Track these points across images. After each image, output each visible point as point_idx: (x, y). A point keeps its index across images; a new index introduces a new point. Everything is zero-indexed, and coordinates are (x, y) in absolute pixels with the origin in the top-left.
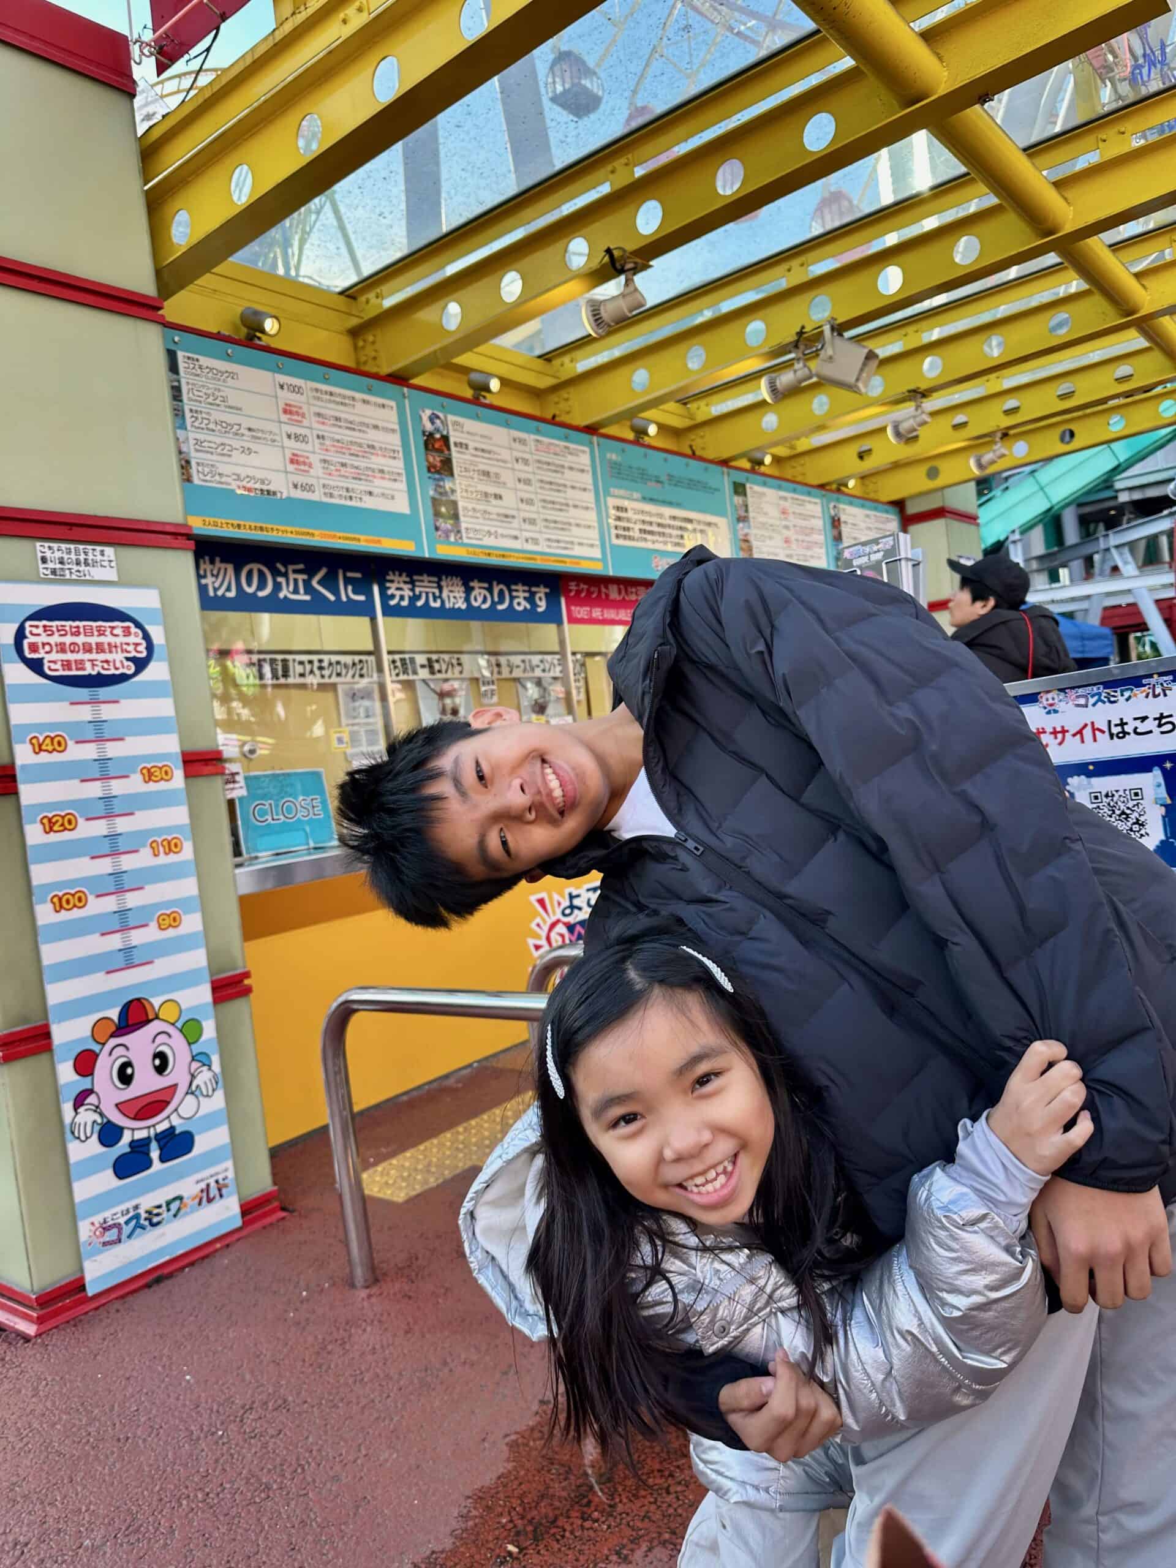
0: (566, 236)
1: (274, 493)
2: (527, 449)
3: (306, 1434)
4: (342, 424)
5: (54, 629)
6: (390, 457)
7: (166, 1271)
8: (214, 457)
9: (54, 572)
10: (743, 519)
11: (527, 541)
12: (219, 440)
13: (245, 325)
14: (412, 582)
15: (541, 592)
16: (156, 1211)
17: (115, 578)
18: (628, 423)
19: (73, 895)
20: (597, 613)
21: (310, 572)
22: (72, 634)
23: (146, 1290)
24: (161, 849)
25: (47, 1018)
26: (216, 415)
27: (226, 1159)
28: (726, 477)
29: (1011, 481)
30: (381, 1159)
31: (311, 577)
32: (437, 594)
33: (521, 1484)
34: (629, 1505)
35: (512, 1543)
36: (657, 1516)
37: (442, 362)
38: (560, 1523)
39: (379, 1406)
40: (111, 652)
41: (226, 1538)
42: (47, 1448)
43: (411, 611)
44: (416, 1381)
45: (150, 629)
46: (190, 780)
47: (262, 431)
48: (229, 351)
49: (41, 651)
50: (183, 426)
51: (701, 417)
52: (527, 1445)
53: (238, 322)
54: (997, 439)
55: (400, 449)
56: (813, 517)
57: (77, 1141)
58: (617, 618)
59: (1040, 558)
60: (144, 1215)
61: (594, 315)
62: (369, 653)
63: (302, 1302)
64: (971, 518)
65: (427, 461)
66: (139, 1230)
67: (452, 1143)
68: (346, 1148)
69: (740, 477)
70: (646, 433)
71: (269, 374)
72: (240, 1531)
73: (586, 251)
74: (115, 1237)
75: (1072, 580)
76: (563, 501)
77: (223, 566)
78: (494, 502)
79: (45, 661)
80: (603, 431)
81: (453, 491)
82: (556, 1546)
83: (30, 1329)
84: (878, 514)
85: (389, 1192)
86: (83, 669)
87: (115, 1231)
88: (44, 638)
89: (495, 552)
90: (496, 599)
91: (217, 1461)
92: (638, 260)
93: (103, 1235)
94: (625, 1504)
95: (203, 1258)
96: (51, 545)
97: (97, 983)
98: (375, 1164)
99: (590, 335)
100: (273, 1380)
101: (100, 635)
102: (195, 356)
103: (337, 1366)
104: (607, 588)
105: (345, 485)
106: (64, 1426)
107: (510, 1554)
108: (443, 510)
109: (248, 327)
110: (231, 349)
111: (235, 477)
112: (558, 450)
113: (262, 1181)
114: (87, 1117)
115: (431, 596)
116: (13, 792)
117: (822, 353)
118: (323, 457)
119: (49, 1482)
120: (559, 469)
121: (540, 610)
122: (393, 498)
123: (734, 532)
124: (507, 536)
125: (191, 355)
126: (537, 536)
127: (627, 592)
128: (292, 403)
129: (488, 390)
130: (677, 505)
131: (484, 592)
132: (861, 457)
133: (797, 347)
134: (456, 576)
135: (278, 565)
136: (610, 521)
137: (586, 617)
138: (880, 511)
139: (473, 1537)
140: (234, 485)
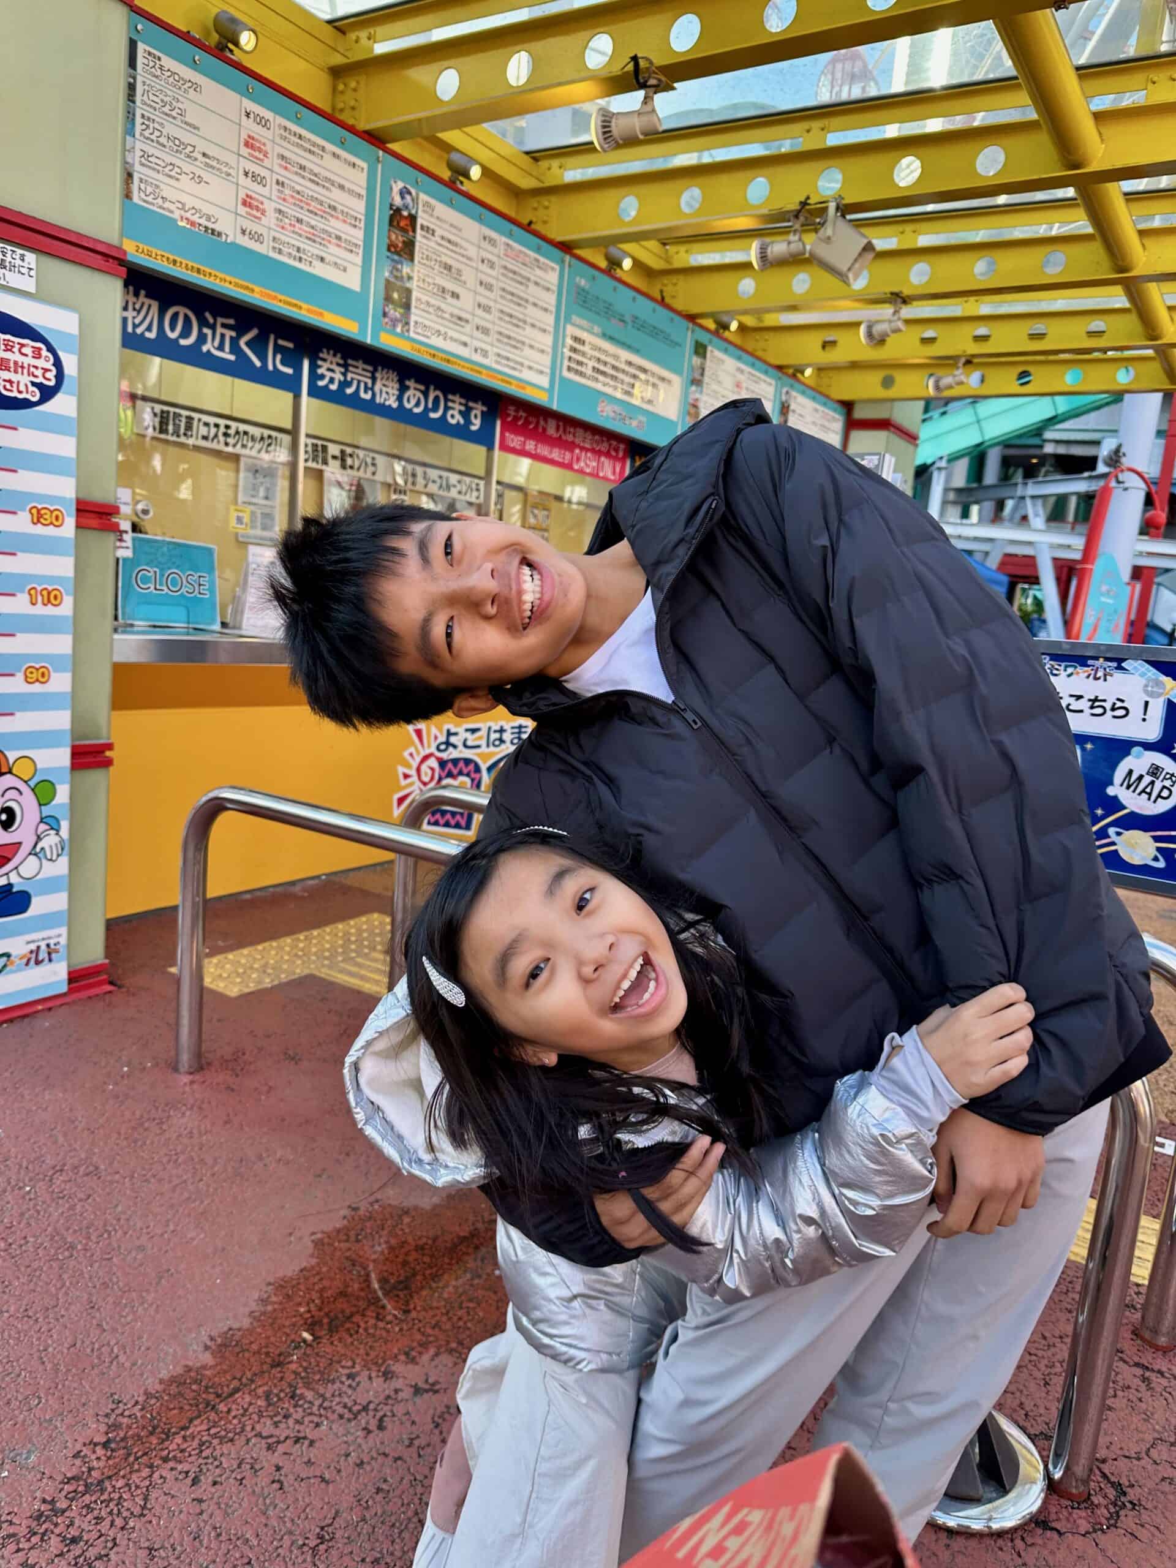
0: (593, 28)
1: (219, 234)
2: (496, 251)
3: (115, 1202)
4: (306, 174)
6: (350, 224)
8: (160, 177)
10: (697, 382)
11: (476, 350)
12: (169, 159)
13: (217, 31)
14: (346, 366)
15: (478, 409)
17: (32, 289)
18: (603, 250)
20: (530, 445)
21: (241, 330)
24: (40, 598)
26: (170, 129)
27: (60, 926)
28: (689, 333)
29: (951, 406)
30: (217, 951)
31: (240, 334)
32: (370, 385)
33: (321, 1279)
35: (307, 1331)
36: (448, 1326)
37: (426, 133)
38: (355, 1319)
39: (191, 1188)
40: (16, 372)
41: (26, 1287)
43: (338, 397)
44: (230, 1169)
45: (63, 355)
46: (80, 530)
47: (218, 160)
48: (197, 58)
50: (130, 131)
51: (677, 264)
52: (332, 1245)
53: (211, 25)
54: (960, 365)
55: (363, 218)
56: (765, 397)
58: (550, 457)
61: (604, 127)
62: (282, 431)
63: (122, 1077)
64: (912, 437)
65: (389, 237)
67: (292, 949)
68: (192, 934)
69: (704, 337)
70: (619, 265)
71: (239, 96)
72: (41, 1284)
73: (610, 52)
75: (981, 520)
76: (521, 316)
77: (147, 301)
78: (450, 300)
80: (577, 252)
81: (410, 278)
82: (350, 1340)
84: (827, 411)
85: (222, 985)
89: (440, 355)
90: (430, 405)
91: (22, 1215)
92: (663, 79)
95: (23, 1017)
98: (211, 955)
99: (592, 143)
100: (87, 1146)
101: (7, 351)
102: (157, 53)
103: (152, 1143)
104: (546, 422)
105: (297, 243)
107: (305, 1341)
108: (396, 296)
109: (221, 35)
110: (199, 55)
111: (180, 206)
112: (527, 259)
113: (94, 952)
115: (362, 386)
117: (822, 229)
118: (279, 206)
120: (525, 281)
121: (473, 428)
122: (345, 270)
123: (685, 394)
124: (456, 341)
125: (152, 51)
126: (488, 348)
127: (565, 431)
128: (256, 136)
129: (467, 176)
130: (636, 351)
131: (419, 394)
132: (824, 347)
133: (797, 217)
134: (394, 371)
135: (208, 315)
136: (565, 350)
137: (518, 447)
138: (829, 408)
139: (270, 1321)
140: (176, 215)
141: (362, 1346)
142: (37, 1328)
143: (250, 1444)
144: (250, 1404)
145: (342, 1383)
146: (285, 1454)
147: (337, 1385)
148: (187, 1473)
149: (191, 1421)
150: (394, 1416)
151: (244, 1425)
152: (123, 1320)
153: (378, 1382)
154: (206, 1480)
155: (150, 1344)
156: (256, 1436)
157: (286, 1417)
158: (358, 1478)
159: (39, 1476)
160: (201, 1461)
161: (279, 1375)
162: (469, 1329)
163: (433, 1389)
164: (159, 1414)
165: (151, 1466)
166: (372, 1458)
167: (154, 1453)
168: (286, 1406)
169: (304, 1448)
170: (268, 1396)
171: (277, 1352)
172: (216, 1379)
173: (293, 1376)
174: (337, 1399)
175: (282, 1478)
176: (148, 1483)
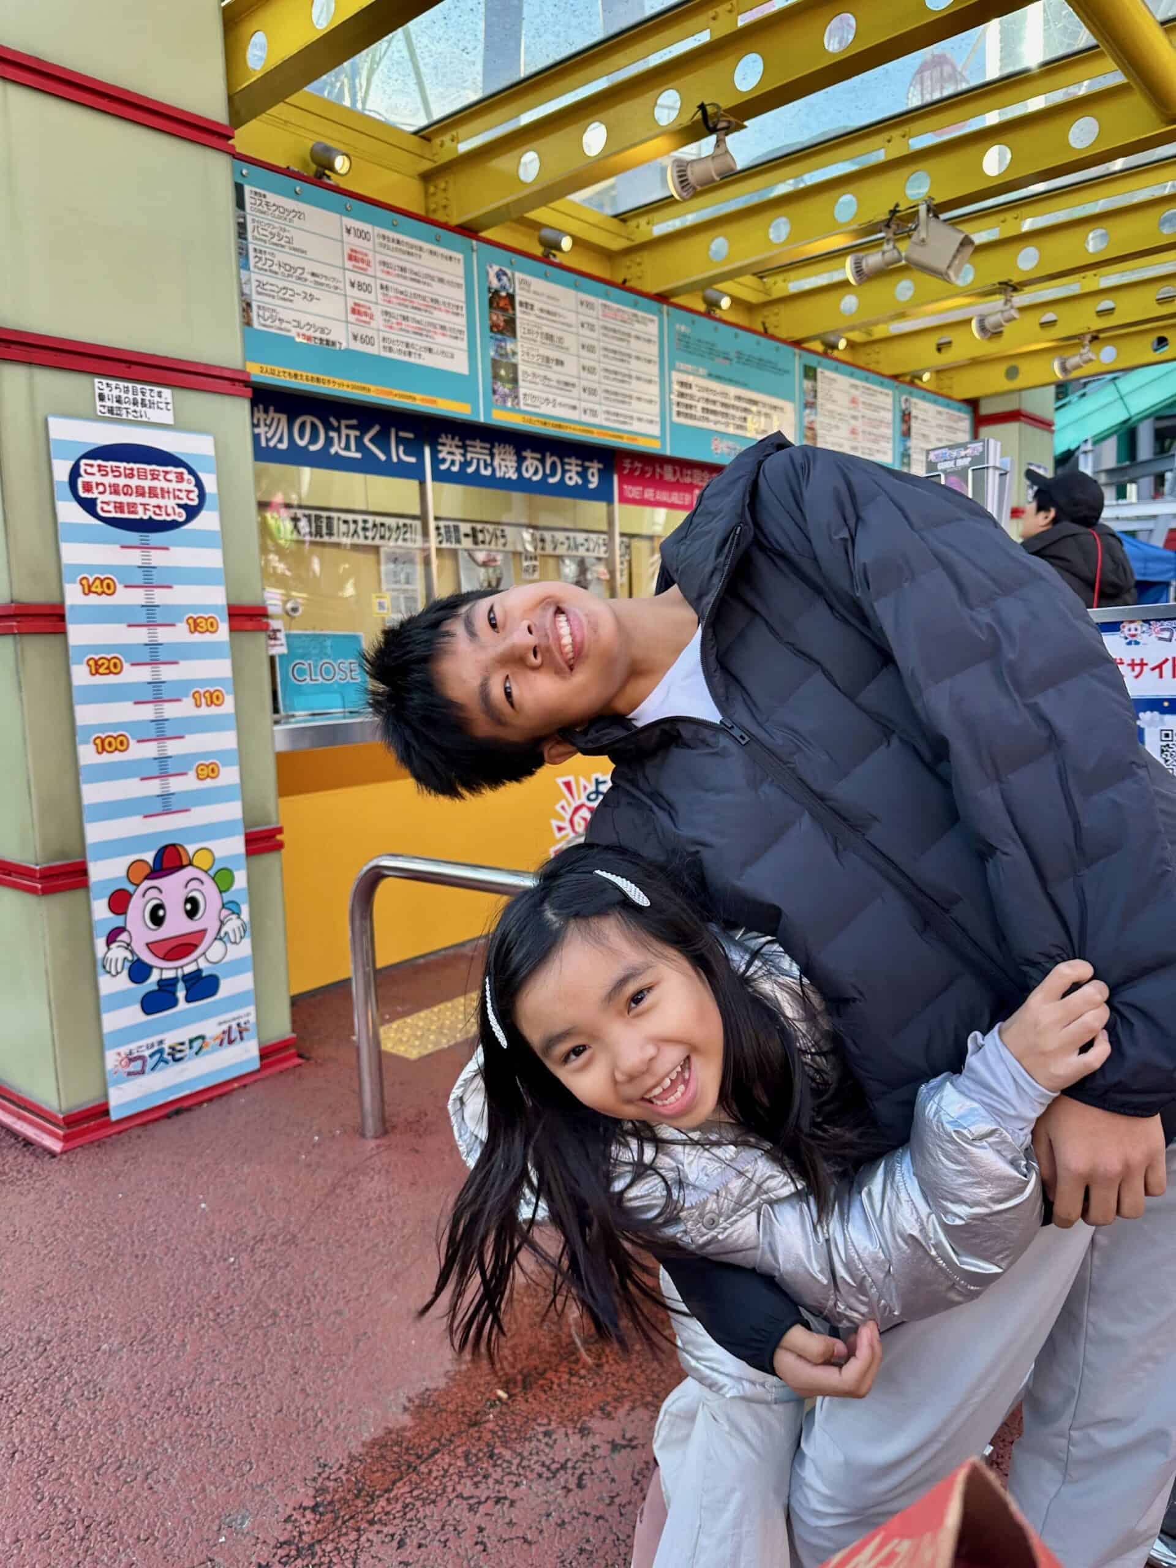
0: (658, 86)
1: (334, 344)
2: (594, 314)
3: (312, 1269)
4: (407, 275)
5: (109, 469)
6: (453, 313)
7: (185, 1104)
8: (276, 302)
9: (111, 410)
10: (810, 405)
11: (585, 412)
12: (281, 284)
13: (314, 162)
14: (464, 447)
15: (594, 467)
16: (179, 1048)
17: (171, 421)
18: (700, 294)
19: (115, 738)
20: (649, 494)
21: (363, 428)
22: (126, 476)
23: (166, 1121)
24: (203, 700)
25: (84, 855)
26: (280, 257)
27: (247, 1005)
28: (797, 358)
29: (1090, 386)
30: (396, 1016)
31: (363, 433)
32: (489, 461)
34: (615, 1367)
35: (502, 1389)
36: (641, 1379)
37: (515, 216)
38: (548, 1375)
39: (383, 1250)
40: (163, 497)
41: (234, 1356)
42: (70, 1256)
43: (460, 478)
45: (203, 476)
46: (234, 634)
47: (326, 277)
48: (298, 189)
49: (95, 490)
50: (245, 266)
51: (776, 294)
52: (521, 1301)
53: (309, 158)
54: (1086, 342)
55: (464, 305)
56: (884, 409)
57: (108, 976)
58: (669, 501)
59: (1110, 472)
60: (167, 1050)
61: (680, 177)
62: (414, 517)
63: (314, 1146)
64: (1046, 425)
65: (491, 319)
66: (162, 1064)
68: (366, 1003)
69: (812, 360)
70: (718, 306)
71: (337, 216)
72: (247, 1351)
73: (678, 104)
74: (139, 1068)
75: (1139, 497)
76: (627, 372)
77: (277, 416)
78: (555, 368)
79: (98, 502)
80: (675, 300)
81: (514, 353)
82: (544, 1397)
83: (56, 1146)
84: (951, 412)
85: (402, 1049)
86: (135, 512)
87: (139, 1063)
88: (98, 478)
89: (552, 421)
90: (548, 471)
91: (228, 1285)
92: (732, 119)
93: (128, 1065)
94: (611, 1365)
95: (221, 1096)
96: (110, 382)
97: (134, 826)
98: (391, 1021)
99: (672, 196)
100: (284, 1216)
101: (153, 479)
102: (262, 192)
103: (344, 1208)
104: (662, 467)
105: (405, 340)
106: (87, 1239)
107: (500, 1399)
108: (503, 372)
109: (319, 164)
110: (299, 186)
111: (295, 324)
112: (626, 317)
113: (281, 1027)
114: (118, 953)
115: (482, 463)
116: (63, 632)
117: (915, 234)
118: (385, 309)
119: (71, 1288)
120: (625, 337)
121: (592, 486)
122: (452, 356)
123: (800, 418)
124: (565, 405)
125: (258, 190)
126: (596, 407)
127: (681, 474)
128: (358, 249)
129: (559, 249)
130: (744, 385)
131: (536, 463)
132: (939, 350)
133: (888, 226)
134: (510, 444)
135: (333, 420)
136: (672, 397)
137: (638, 497)
138: (953, 409)
139: (465, 1380)
140: (293, 332)
141: (556, 1403)
142: (246, 1394)
143: (453, 1506)
144: (450, 1465)
145: (539, 1440)
146: (487, 1514)
147: (534, 1443)
148: (393, 1535)
149: (394, 1483)
150: (592, 1473)
151: (446, 1487)
152: (325, 1384)
153: (575, 1439)
154: (412, 1542)
155: (350, 1407)
156: (457, 1497)
157: (485, 1477)
158: (560, 1538)
159: (253, 1541)
160: (405, 1523)
161: (477, 1435)
162: (663, 1381)
163: (631, 1444)
164: (363, 1476)
165: (358, 1530)
166: (574, 1518)
167: (360, 1516)
168: (485, 1466)
169: (505, 1508)
170: (466, 1456)
171: (474, 1411)
172: (416, 1440)
173: (490, 1436)
174: (535, 1458)
175: (485, 1540)
176: (355, 1546)
